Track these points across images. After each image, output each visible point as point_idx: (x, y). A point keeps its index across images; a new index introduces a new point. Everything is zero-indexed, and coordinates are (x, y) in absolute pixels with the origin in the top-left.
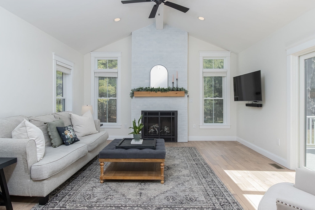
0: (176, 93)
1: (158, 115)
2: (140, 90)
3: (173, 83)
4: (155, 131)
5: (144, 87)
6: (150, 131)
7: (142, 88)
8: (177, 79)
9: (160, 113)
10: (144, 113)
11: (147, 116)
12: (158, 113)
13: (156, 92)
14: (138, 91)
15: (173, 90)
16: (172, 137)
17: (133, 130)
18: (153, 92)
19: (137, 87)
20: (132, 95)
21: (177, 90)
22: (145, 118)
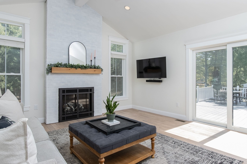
0: (95, 71)
1: (77, 92)
2: (58, 66)
3: (91, 61)
4: (71, 109)
5: (63, 63)
6: (66, 109)
7: (60, 64)
8: (95, 58)
9: (79, 90)
10: (63, 91)
11: (66, 94)
12: (77, 90)
13: (76, 69)
14: (57, 67)
15: (91, 68)
16: (89, 112)
18: (73, 69)
21: (95, 68)
22: (63, 96)
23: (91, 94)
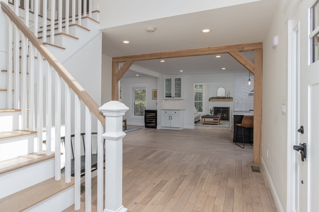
2: (213, 98)
3: (227, 95)
7: (214, 98)
8: (229, 93)
10: (215, 108)
11: (216, 109)
12: (221, 108)
13: (220, 99)
15: (227, 98)
16: (227, 118)
17: (210, 112)
18: (218, 99)
19: (211, 97)
20: (210, 100)
22: (215, 110)
23: (228, 110)
